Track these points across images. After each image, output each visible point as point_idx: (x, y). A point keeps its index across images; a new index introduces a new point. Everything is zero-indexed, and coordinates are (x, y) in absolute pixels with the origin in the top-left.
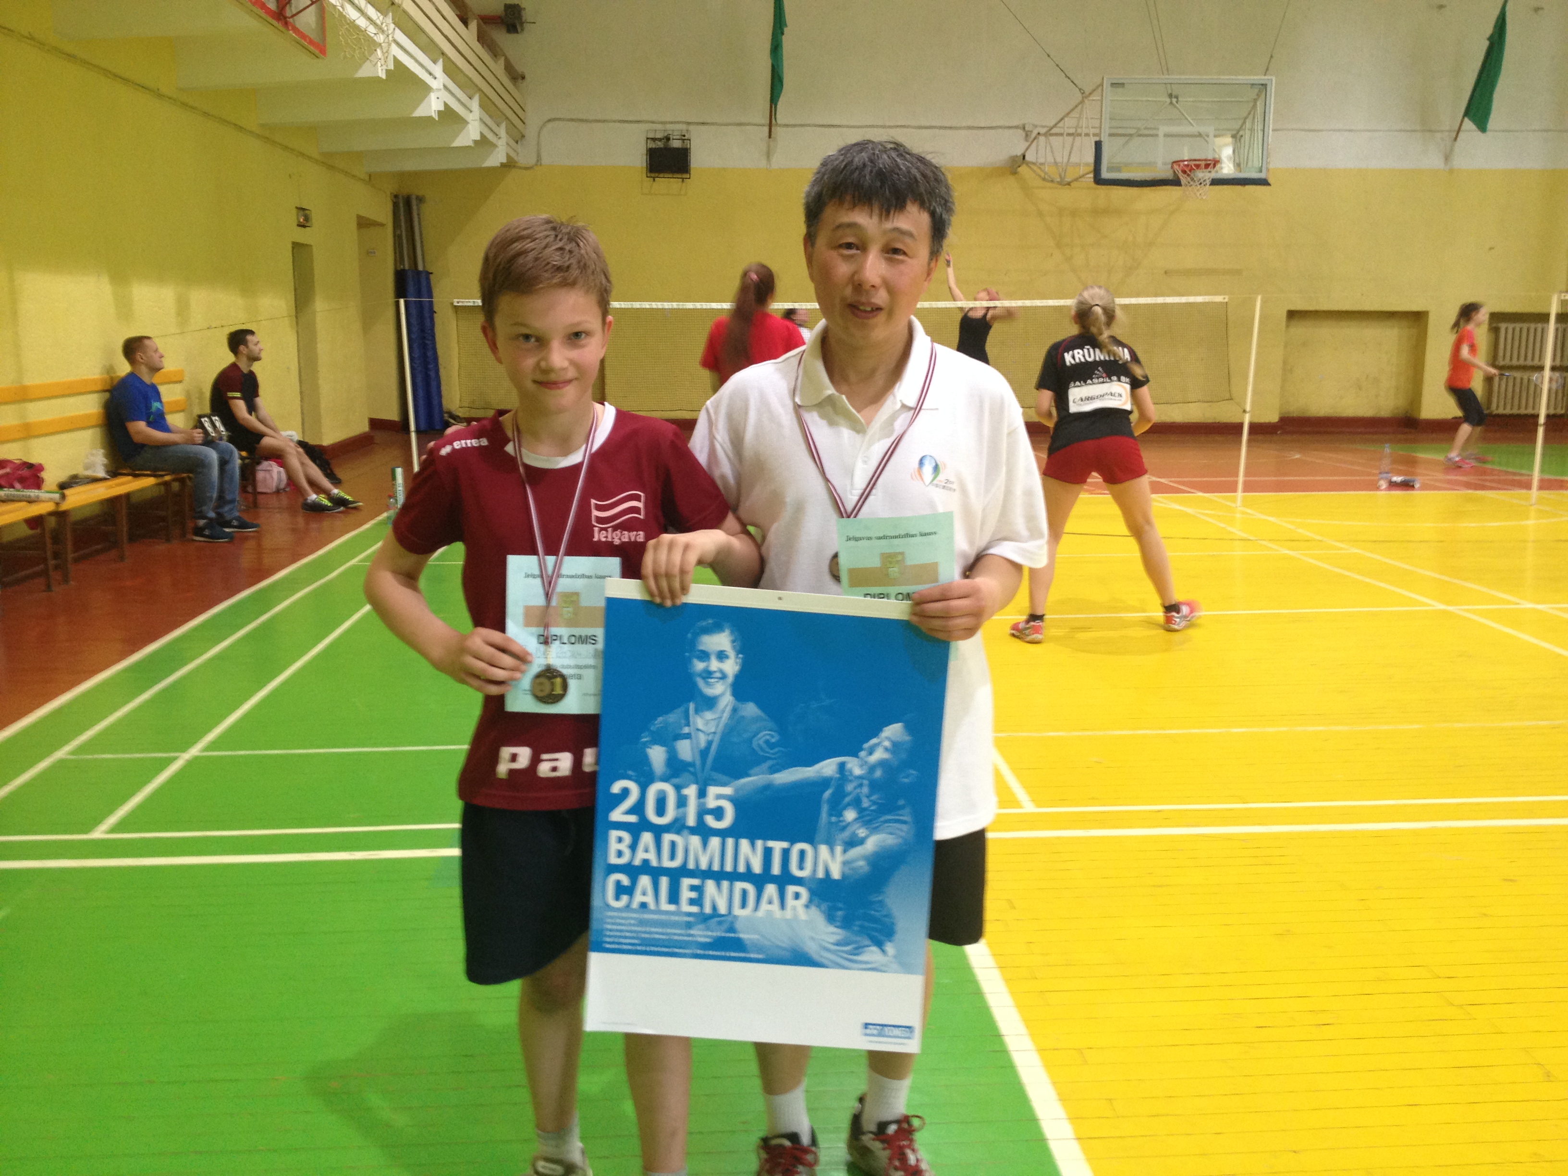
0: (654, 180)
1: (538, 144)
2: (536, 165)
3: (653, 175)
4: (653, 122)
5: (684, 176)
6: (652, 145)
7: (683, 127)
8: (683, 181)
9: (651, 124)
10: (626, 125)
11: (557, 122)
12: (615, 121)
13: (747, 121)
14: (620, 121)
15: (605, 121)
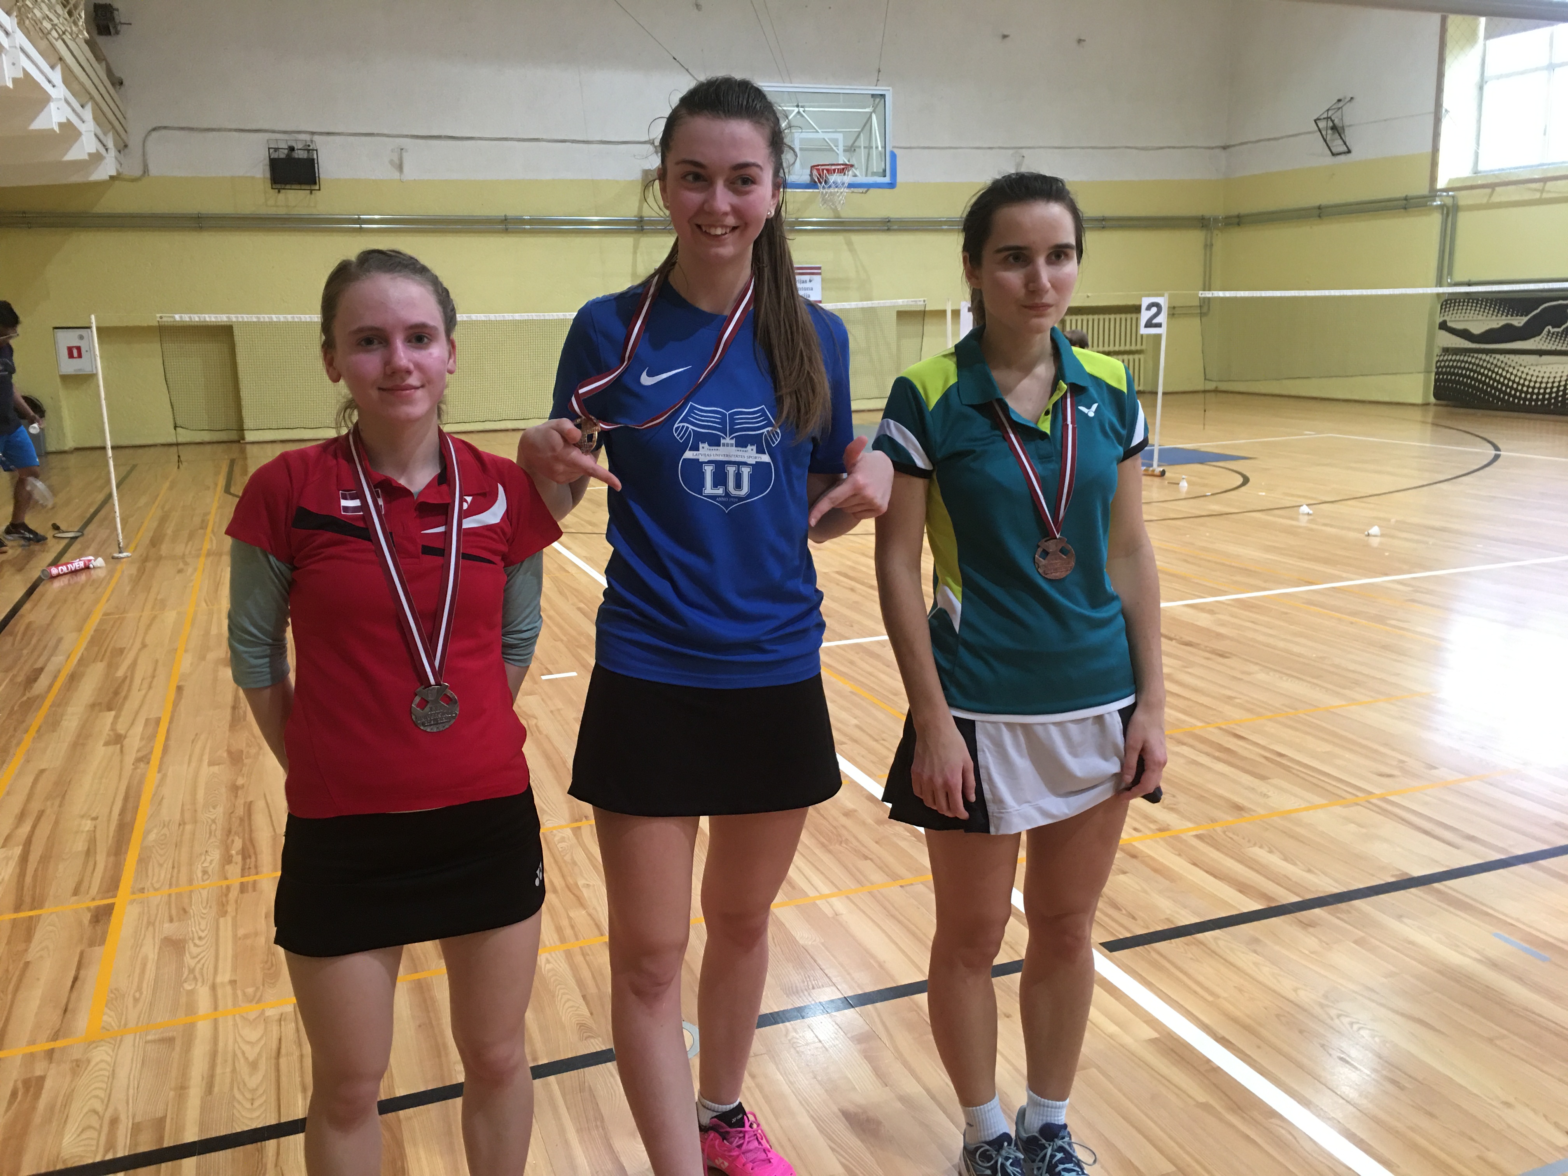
0: (279, 192)
1: (144, 154)
2: (144, 176)
3: (279, 186)
4: (274, 132)
5: (313, 187)
6: (275, 155)
7: (306, 137)
8: (311, 193)
9: (271, 134)
10: (244, 134)
11: (164, 132)
12: (230, 130)
13: (376, 132)
14: (236, 130)
15: (219, 130)
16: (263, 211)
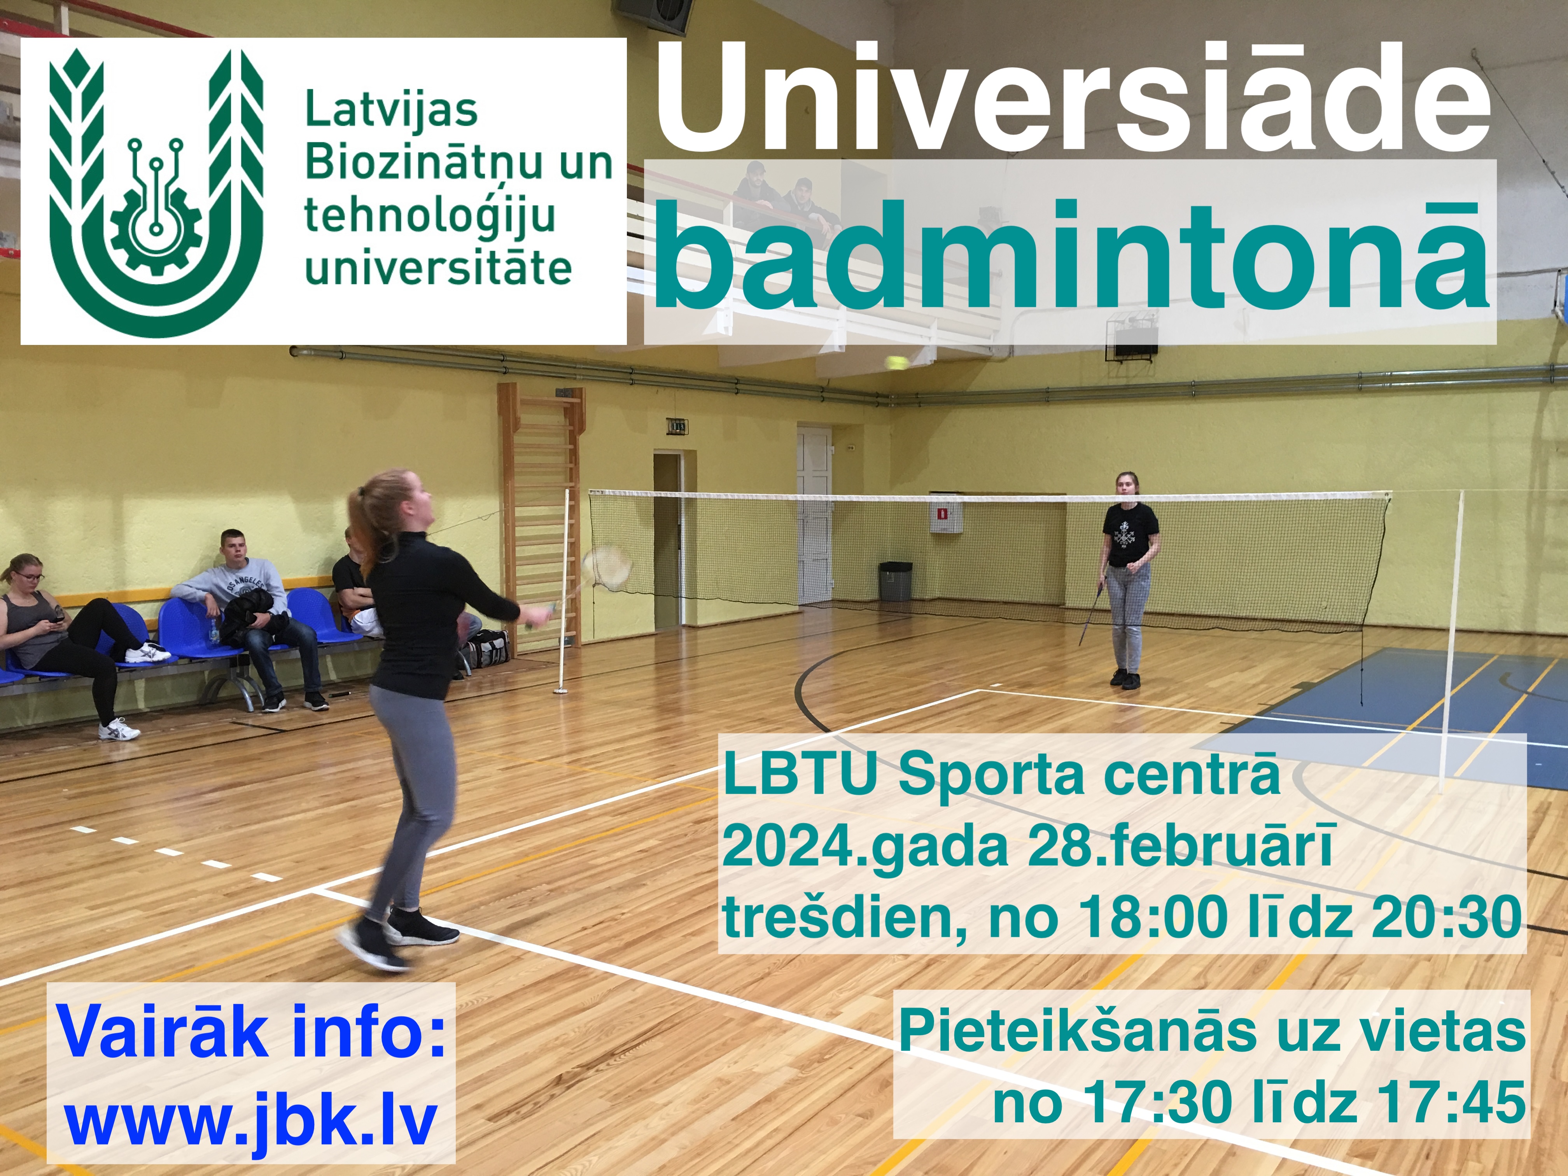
0: (1120, 365)
2: (1009, 356)
3: (1120, 358)
5: (1153, 356)
8: (1151, 363)
16: (1104, 383)
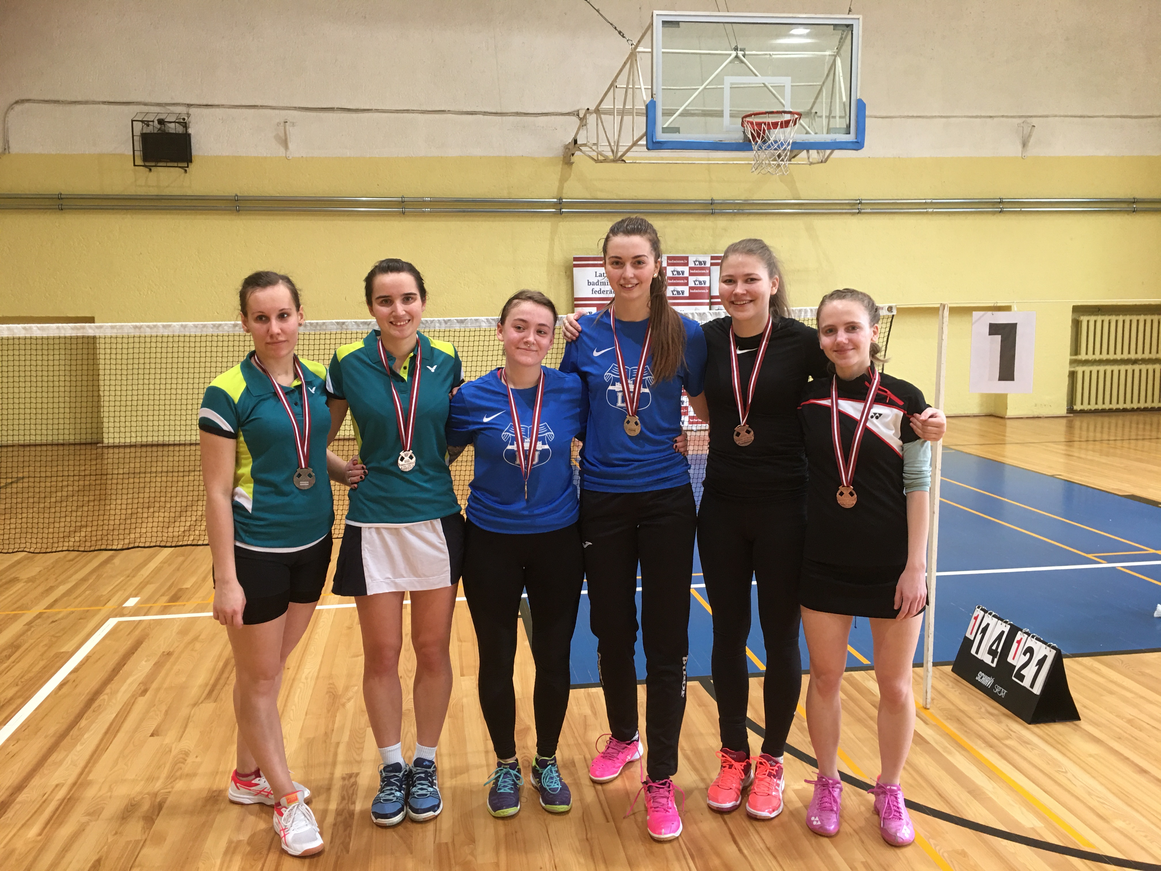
0: (150, 170)
1: (5, 129)
2: (3, 153)
3: (147, 164)
4: (145, 104)
5: (187, 165)
6: (143, 129)
7: (182, 110)
8: (183, 170)
9: (143, 106)
10: (112, 107)
11: (27, 105)
12: (99, 103)
13: (259, 103)
14: (104, 103)
15: (86, 103)
16: (132, 191)
